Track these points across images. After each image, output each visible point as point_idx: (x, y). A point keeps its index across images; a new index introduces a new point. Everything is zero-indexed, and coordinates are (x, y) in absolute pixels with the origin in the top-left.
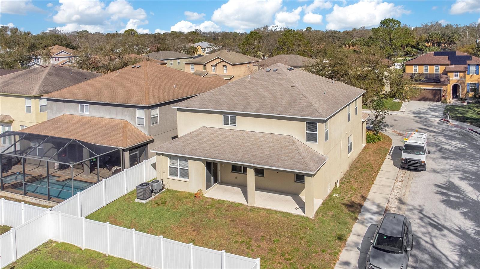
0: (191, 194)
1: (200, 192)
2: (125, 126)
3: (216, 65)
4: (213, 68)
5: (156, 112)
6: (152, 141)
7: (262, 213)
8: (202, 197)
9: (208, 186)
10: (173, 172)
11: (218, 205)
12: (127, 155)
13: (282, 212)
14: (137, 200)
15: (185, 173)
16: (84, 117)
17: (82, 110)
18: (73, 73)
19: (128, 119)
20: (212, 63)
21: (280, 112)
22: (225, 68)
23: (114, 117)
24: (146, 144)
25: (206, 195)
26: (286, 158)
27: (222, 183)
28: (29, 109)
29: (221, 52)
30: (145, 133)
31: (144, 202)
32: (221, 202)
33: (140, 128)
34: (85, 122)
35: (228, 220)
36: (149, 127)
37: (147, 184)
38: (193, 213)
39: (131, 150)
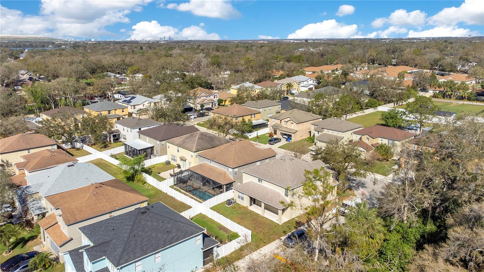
0: (244, 207)
1: (247, 207)
2: (225, 173)
3: (287, 122)
4: (286, 123)
5: (236, 170)
6: (235, 182)
7: (265, 219)
8: (248, 208)
9: (251, 205)
10: (239, 197)
11: (252, 213)
12: (225, 186)
13: (271, 220)
14: (226, 205)
15: (243, 199)
16: (211, 166)
17: (211, 163)
18: (208, 137)
19: (226, 171)
20: (285, 120)
21: (276, 182)
22: (292, 124)
23: (221, 169)
24: (232, 183)
25: (249, 208)
26: (274, 201)
27: (257, 205)
28: (192, 156)
29: (293, 111)
30: (232, 178)
31: (228, 206)
32: (253, 212)
33: (230, 175)
34: (211, 169)
35: (252, 219)
36: (234, 176)
37: (230, 200)
38: (242, 214)
39: (226, 185)
